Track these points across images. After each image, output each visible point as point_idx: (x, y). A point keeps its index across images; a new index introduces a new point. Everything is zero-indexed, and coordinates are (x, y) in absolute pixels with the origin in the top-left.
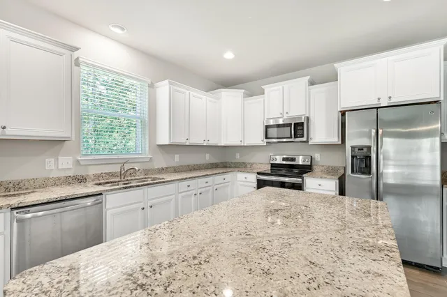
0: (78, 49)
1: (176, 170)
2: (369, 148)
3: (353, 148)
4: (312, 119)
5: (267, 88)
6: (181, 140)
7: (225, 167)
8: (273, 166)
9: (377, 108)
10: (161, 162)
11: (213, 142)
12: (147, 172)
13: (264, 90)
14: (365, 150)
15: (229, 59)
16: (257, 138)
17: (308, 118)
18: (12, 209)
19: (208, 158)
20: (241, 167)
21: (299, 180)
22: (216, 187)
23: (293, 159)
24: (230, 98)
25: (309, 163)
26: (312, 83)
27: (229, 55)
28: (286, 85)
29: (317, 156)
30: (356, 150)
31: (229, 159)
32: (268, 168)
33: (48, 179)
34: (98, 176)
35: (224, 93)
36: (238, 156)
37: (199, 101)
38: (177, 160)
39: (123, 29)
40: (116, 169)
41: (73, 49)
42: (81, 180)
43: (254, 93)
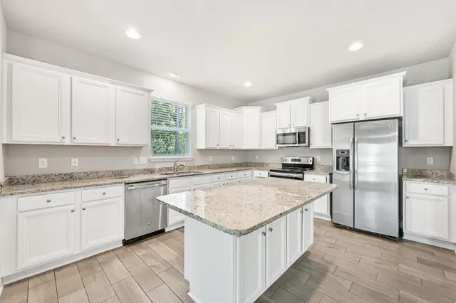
0: (152, 91)
1: (210, 167)
2: (348, 151)
3: (337, 151)
4: (312, 129)
5: (278, 105)
6: (213, 145)
7: (247, 166)
8: (285, 166)
9: (354, 122)
10: (200, 161)
11: (236, 147)
12: (190, 168)
13: (276, 107)
14: (346, 152)
15: (248, 86)
16: (271, 144)
17: (309, 128)
18: (126, 184)
19: (233, 159)
20: (259, 166)
21: (300, 176)
22: (239, 180)
23: (299, 160)
24: (251, 112)
25: (311, 163)
26: (313, 101)
27: (248, 84)
28: (294, 103)
29: (318, 158)
30: (340, 152)
31: (250, 160)
32: (280, 167)
33: (135, 170)
34: (161, 170)
35: (247, 110)
36: (257, 157)
37: (227, 117)
38: (210, 160)
39: (176, 74)
40: (171, 165)
41: (150, 91)
42: (151, 171)
43: (269, 108)
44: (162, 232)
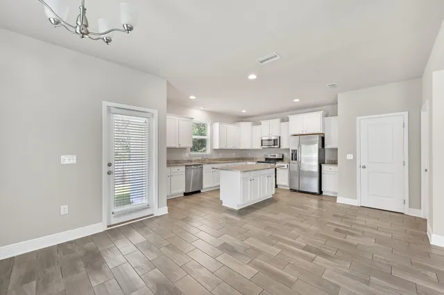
3: (292, 150)
5: (263, 122)
6: (223, 147)
8: (266, 159)
10: (215, 157)
11: (237, 148)
12: (209, 160)
13: (261, 123)
14: (296, 151)
16: (258, 146)
17: (280, 137)
18: (185, 166)
19: (234, 155)
20: (251, 159)
23: (275, 156)
24: (246, 126)
25: (282, 157)
26: (282, 121)
27: (244, 111)
28: (271, 121)
29: (285, 154)
31: (245, 156)
32: (264, 160)
33: (184, 160)
35: (243, 124)
36: (249, 154)
37: (231, 129)
38: (221, 155)
40: (200, 158)
41: (193, 118)
42: (191, 161)
43: (257, 123)
44: (199, 192)
